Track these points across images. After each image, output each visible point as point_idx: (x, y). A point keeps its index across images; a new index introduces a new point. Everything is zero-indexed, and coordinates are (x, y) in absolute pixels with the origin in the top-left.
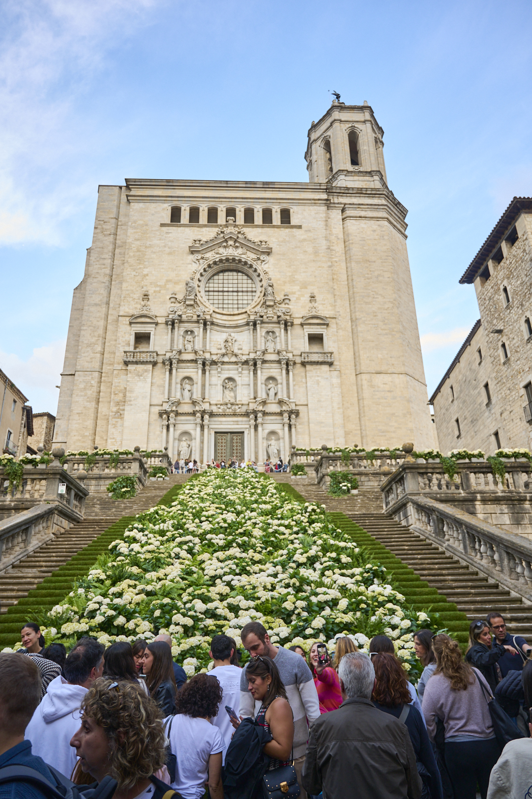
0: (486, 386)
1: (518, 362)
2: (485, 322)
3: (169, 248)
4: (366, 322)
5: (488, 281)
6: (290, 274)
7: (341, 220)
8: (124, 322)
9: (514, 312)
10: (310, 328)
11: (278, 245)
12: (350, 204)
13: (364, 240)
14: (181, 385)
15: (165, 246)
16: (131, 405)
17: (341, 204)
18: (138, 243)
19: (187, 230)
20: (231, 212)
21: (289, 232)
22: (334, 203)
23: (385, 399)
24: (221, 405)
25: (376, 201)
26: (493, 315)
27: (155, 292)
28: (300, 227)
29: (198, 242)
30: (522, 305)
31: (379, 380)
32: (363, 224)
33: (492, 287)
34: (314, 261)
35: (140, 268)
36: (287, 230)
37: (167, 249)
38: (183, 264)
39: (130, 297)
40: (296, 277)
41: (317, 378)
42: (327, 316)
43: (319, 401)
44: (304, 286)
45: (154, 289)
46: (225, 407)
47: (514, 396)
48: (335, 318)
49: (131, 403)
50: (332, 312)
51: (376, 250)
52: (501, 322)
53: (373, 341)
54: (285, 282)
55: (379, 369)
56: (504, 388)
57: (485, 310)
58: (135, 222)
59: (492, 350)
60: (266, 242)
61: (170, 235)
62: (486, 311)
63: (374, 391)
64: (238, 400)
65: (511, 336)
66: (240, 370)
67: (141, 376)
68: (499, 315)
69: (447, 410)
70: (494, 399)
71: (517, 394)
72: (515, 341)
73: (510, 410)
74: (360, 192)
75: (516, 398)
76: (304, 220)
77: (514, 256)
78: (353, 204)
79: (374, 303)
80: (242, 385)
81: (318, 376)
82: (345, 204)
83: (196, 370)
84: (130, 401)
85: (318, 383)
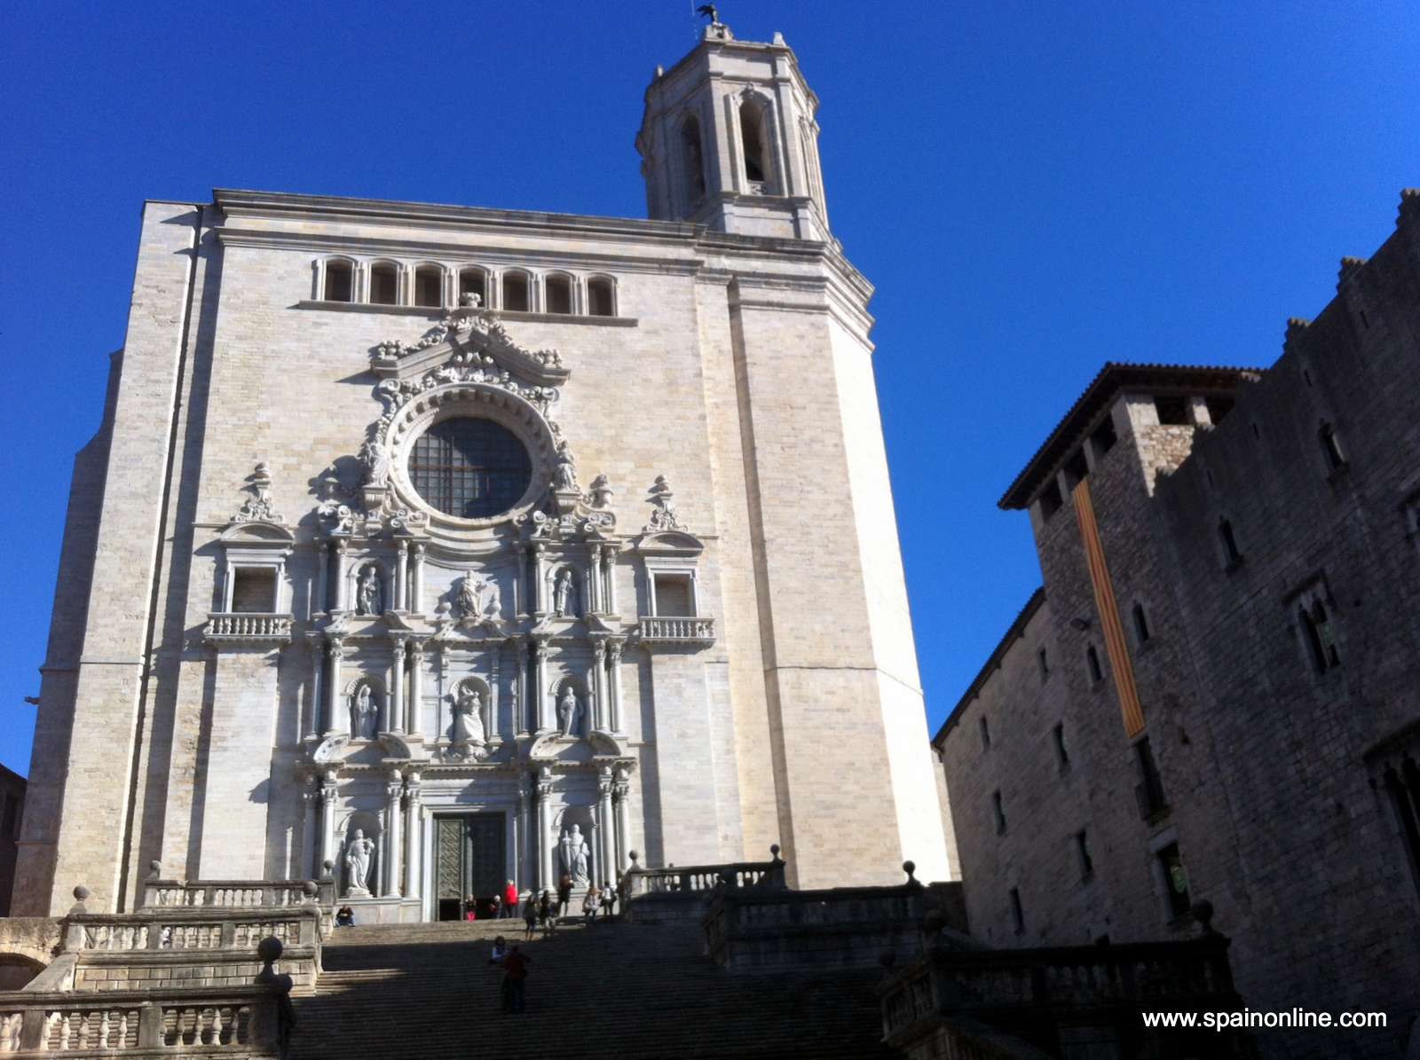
0: (1058, 731)
2: (1053, 595)
3: (322, 361)
4: (787, 549)
5: (1058, 512)
6: (613, 432)
7: (727, 310)
10: (660, 562)
11: (583, 363)
12: (747, 274)
13: (778, 358)
15: (311, 357)
16: (225, 749)
17: (724, 272)
18: (244, 345)
19: (366, 318)
20: (473, 281)
21: (609, 333)
22: (711, 271)
23: (834, 728)
25: (804, 269)
26: (1068, 584)
27: (286, 467)
28: (632, 323)
29: (394, 350)
30: (1127, 578)
31: (816, 683)
32: (776, 319)
33: (1066, 528)
34: (667, 403)
35: (249, 408)
36: (605, 330)
37: (315, 363)
38: (355, 400)
39: (222, 480)
40: (625, 439)
41: (676, 681)
42: (699, 533)
43: (683, 735)
44: (645, 459)
47: (1115, 762)
48: (715, 538)
49: (225, 744)
50: (709, 525)
51: (805, 380)
53: (801, 593)
54: (600, 452)
55: (814, 658)
56: (1096, 742)
57: (1052, 572)
58: (236, 294)
59: (1069, 659)
60: (555, 356)
61: (324, 329)
62: (1055, 573)
63: (806, 710)
67: (251, 676)
68: (1083, 587)
69: (974, 767)
70: (1076, 761)
71: (1122, 758)
73: (1109, 790)
74: (769, 247)
75: (1119, 767)
76: (642, 307)
77: (1109, 474)
78: (754, 274)
79: (803, 502)
80: (500, 697)
81: (680, 676)
82: (736, 274)
84: (223, 739)
85: (679, 691)
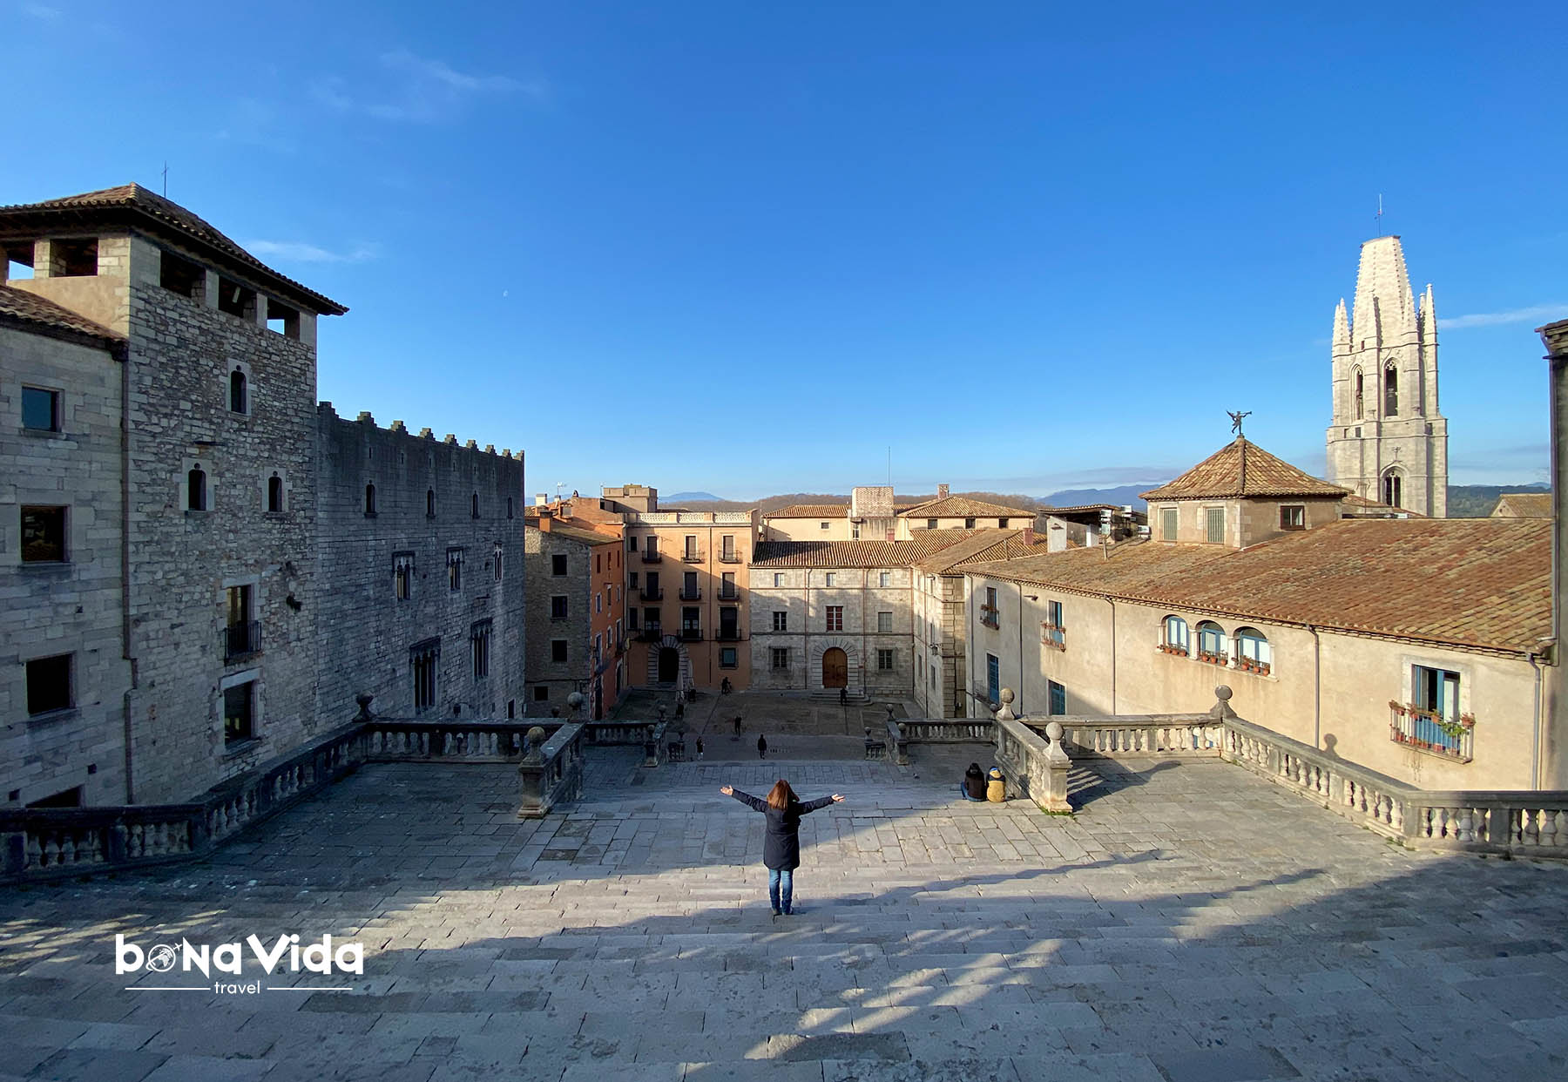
1: (231, 536)
5: (185, 299)
9: (249, 440)
26: (182, 384)
30: (273, 448)
47: (197, 596)
52: (206, 425)
56: (167, 567)
65: (228, 475)
68: (208, 406)
71: (208, 595)
72: (233, 492)
73: (175, 621)
75: (204, 602)
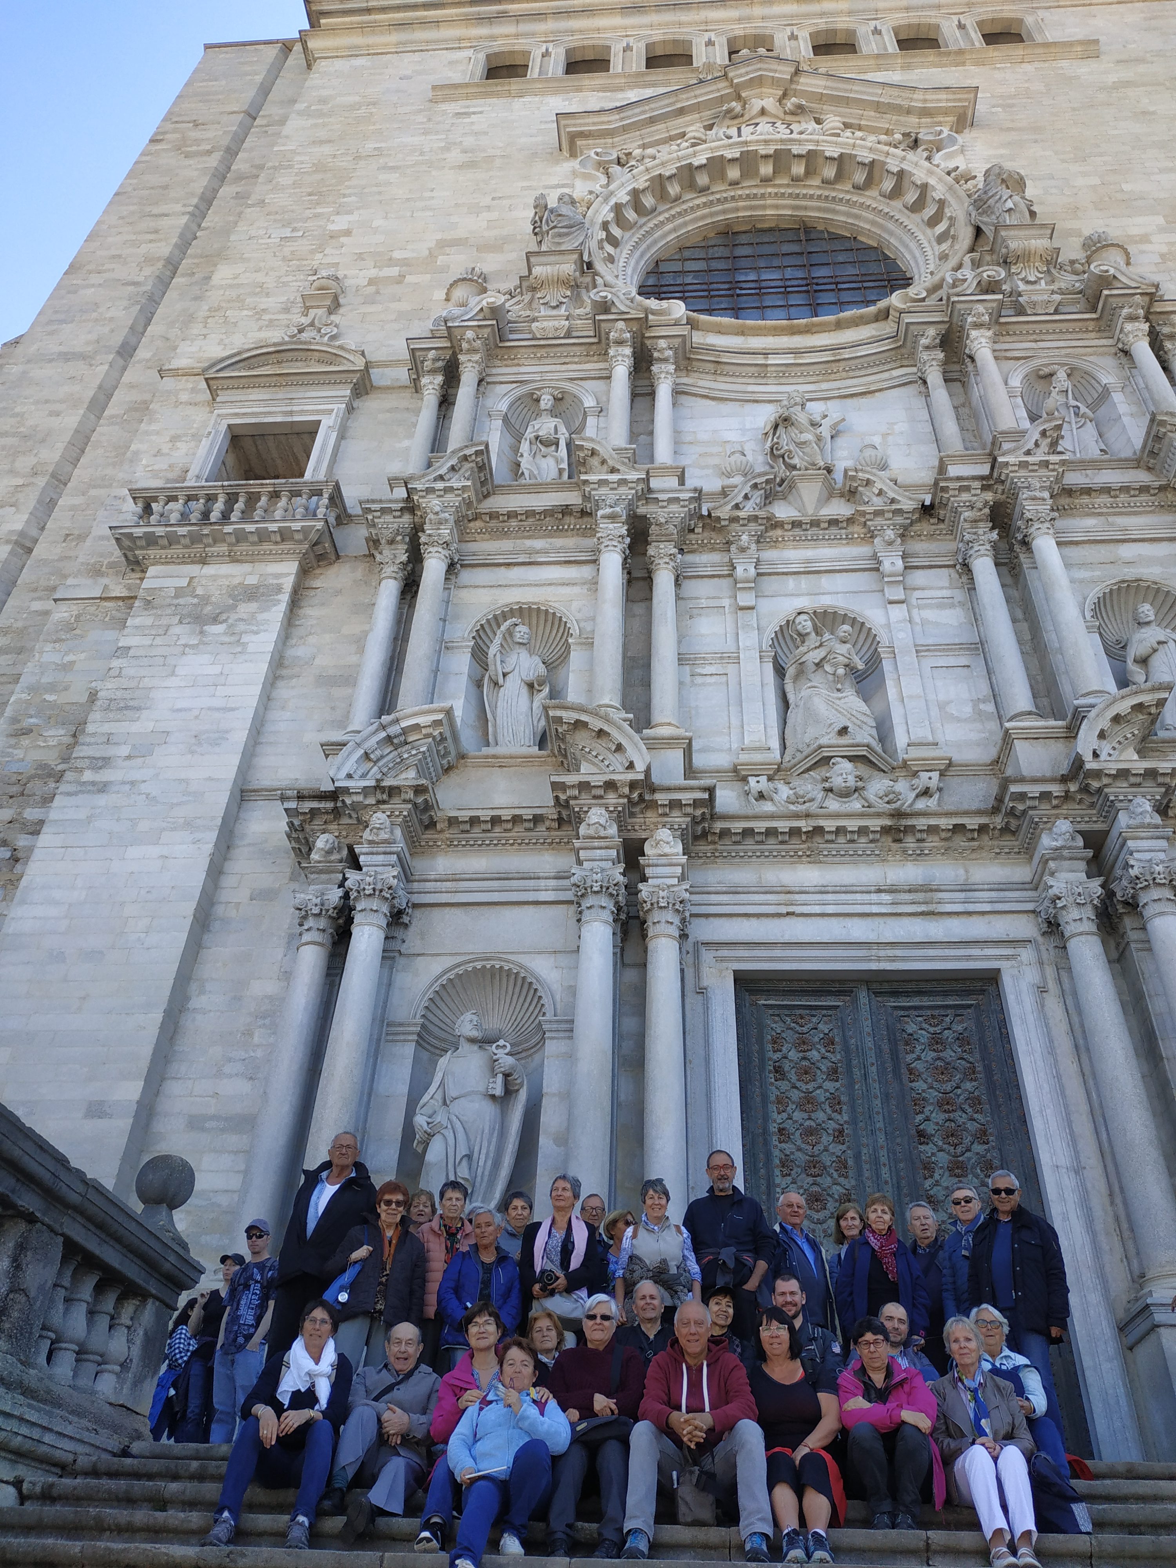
3: (464, 152)
8: (184, 397)
11: (995, 105)
14: (479, 655)
18: (323, 149)
19: (554, 101)
21: (1040, 69)
24: (777, 772)
28: (1088, 50)
35: (317, 216)
36: (1028, 66)
37: (453, 155)
39: (240, 309)
40: (1126, 187)
45: (373, 273)
46: (809, 786)
49: (103, 777)
64: (901, 739)
66: (892, 563)
67: (215, 620)
76: (1101, 30)
80: (920, 651)
83: (586, 571)
